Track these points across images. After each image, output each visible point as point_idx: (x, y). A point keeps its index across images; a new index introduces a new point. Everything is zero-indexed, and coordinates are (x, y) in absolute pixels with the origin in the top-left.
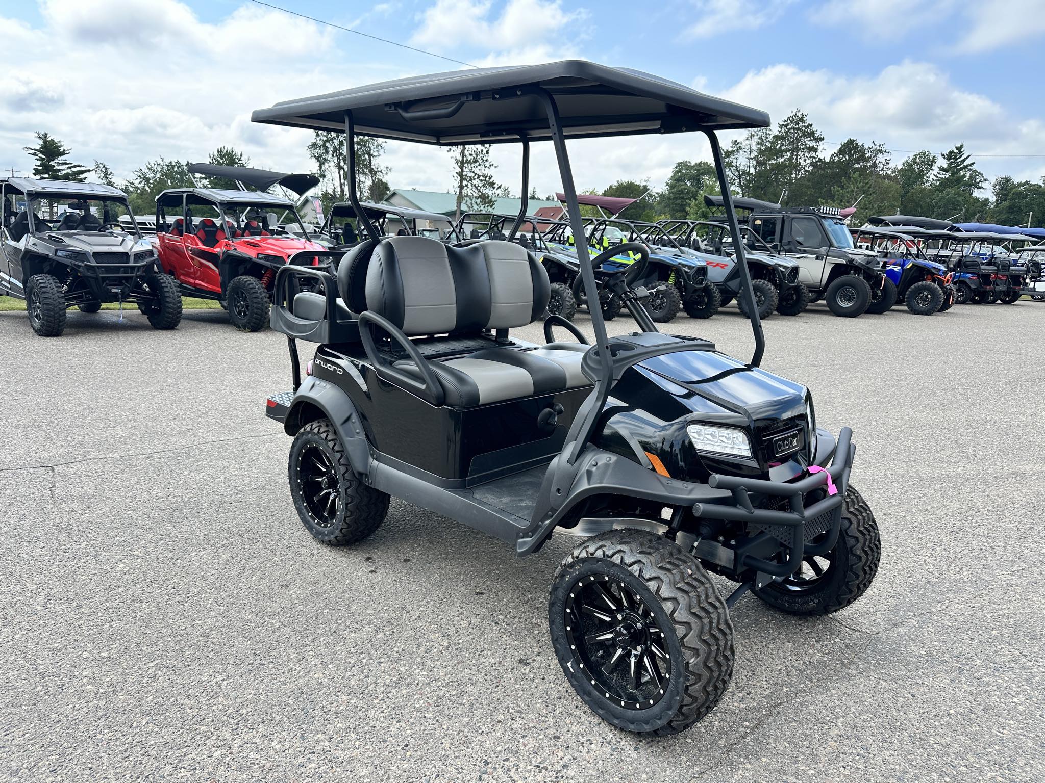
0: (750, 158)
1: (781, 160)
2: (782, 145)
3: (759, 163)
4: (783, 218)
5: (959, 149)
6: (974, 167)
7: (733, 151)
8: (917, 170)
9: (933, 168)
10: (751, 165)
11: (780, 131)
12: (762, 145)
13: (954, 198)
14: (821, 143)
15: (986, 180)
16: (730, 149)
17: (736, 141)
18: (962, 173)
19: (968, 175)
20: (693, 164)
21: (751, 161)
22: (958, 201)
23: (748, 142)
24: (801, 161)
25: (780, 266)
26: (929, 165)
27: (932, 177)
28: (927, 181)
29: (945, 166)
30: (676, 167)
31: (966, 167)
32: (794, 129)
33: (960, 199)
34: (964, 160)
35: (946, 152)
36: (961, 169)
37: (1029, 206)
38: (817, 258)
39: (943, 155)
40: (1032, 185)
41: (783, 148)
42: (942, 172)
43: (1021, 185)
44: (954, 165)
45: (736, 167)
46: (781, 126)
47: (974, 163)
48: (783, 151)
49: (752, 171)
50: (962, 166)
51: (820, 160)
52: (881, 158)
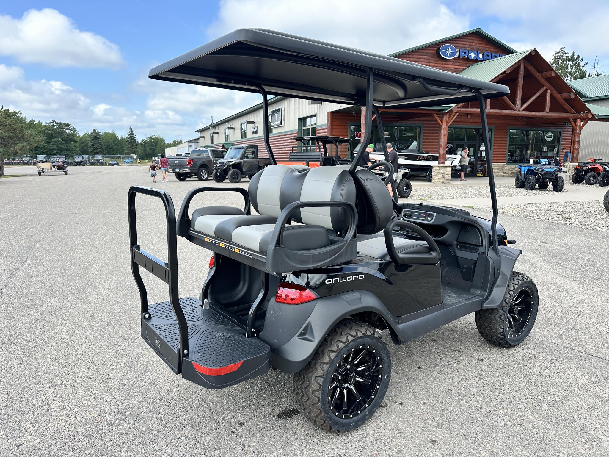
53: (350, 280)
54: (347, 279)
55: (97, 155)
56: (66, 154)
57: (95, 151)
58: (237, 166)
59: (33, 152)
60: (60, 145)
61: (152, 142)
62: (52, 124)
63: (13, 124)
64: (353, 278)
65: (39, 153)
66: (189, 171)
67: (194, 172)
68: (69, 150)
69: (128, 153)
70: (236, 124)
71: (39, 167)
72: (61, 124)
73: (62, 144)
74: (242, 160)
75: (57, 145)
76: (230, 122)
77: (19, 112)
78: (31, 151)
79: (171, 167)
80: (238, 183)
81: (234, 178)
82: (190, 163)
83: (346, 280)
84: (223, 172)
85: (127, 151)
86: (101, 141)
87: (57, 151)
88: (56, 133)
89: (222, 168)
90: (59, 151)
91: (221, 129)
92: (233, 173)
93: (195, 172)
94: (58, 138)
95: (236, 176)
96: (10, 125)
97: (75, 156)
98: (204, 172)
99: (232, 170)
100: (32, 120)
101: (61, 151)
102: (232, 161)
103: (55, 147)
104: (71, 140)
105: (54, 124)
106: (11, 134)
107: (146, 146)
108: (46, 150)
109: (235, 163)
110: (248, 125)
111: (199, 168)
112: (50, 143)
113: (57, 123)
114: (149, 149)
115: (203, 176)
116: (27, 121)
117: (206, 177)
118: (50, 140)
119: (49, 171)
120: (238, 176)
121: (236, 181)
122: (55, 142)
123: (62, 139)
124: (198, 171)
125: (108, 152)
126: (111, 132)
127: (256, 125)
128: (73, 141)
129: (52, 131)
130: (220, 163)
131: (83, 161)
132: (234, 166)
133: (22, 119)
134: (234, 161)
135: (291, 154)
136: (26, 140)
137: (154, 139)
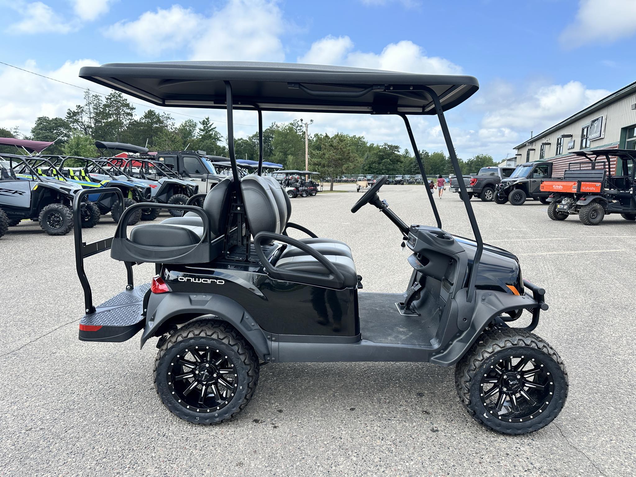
0: (91, 118)
1: (110, 120)
2: (110, 110)
3: (97, 121)
4: (177, 157)
5: (208, 119)
6: (216, 130)
7: (78, 113)
8: (188, 130)
9: (196, 129)
10: (92, 122)
11: (107, 102)
12: (97, 109)
13: (210, 146)
14: (134, 111)
15: (222, 137)
16: (76, 111)
17: (79, 106)
18: (211, 133)
19: (213, 134)
20: (51, 119)
21: (91, 120)
22: (212, 147)
23: (87, 107)
24: (124, 121)
25: (190, 185)
26: (194, 127)
27: (197, 134)
28: (194, 136)
29: (202, 128)
30: (38, 120)
31: (212, 129)
32: (116, 101)
33: (213, 146)
34: (211, 126)
35: (201, 121)
36: (210, 130)
37: (245, 150)
38: (202, 180)
39: (200, 122)
40: (244, 140)
41: (110, 112)
42: (201, 131)
43: (239, 140)
44: (206, 128)
45: (82, 122)
46: (107, 99)
47: (215, 128)
48: (111, 114)
49: (93, 126)
50: (210, 129)
51: (135, 121)
52: (169, 122)
53: (207, 282)
54: (202, 281)
55: (418, 175)
56: (392, 173)
57: (417, 171)
58: (523, 186)
59: (367, 172)
60: (388, 165)
61: (478, 161)
62: (384, 146)
63: (343, 148)
64: (209, 281)
65: (371, 173)
66: (472, 191)
67: (476, 192)
68: (395, 170)
69: (447, 172)
70: (553, 139)
71: (357, 185)
72: (391, 146)
73: (390, 164)
74: (529, 180)
75: (386, 166)
76: (547, 137)
77: (362, 137)
78: (365, 171)
79: (454, 186)
80: (520, 205)
81: (515, 199)
82: (473, 182)
83: (200, 282)
84: (504, 193)
85: (447, 171)
86: (423, 161)
87: (385, 171)
88: (386, 155)
89: (503, 188)
90: (387, 171)
91: (537, 146)
92: (516, 194)
93: (478, 191)
94: (388, 159)
95: (518, 197)
96: (341, 148)
97: (396, 176)
98: (489, 192)
99: (515, 190)
100: (372, 144)
101: (388, 171)
102: (516, 181)
103: (384, 168)
104: (398, 161)
105: (386, 147)
106: (340, 156)
107: (472, 166)
108: (376, 170)
109: (520, 182)
110: (565, 139)
111: (484, 187)
112: (381, 163)
113: (389, 146)
114: (475, 169)
115: (487, 196)
116: (368, 145)
117: (491, 198)
118: (381, 161)
119: (365, 188)
120: (521, 197)
121: (517, 203)
122: (385, 162)
123: (390, 160)
124: (482, 191)
125: (434, 172)
126: (440, 152)
127: (573, 139)
128: (399, 162)
129: (383, 153)
130: (502, 183)
131: (402, 181)
132: (518, 186)
133: (364, 143)
134: (519, 181)
135: (566, 172)
136: (351, 161)
137: (481, 158)
